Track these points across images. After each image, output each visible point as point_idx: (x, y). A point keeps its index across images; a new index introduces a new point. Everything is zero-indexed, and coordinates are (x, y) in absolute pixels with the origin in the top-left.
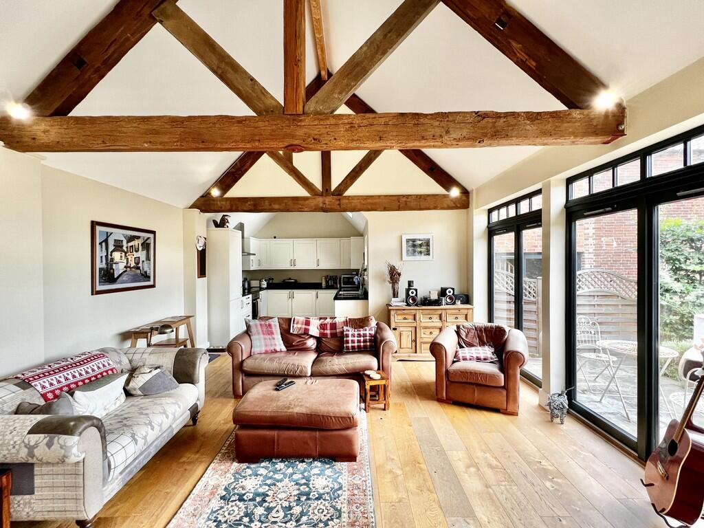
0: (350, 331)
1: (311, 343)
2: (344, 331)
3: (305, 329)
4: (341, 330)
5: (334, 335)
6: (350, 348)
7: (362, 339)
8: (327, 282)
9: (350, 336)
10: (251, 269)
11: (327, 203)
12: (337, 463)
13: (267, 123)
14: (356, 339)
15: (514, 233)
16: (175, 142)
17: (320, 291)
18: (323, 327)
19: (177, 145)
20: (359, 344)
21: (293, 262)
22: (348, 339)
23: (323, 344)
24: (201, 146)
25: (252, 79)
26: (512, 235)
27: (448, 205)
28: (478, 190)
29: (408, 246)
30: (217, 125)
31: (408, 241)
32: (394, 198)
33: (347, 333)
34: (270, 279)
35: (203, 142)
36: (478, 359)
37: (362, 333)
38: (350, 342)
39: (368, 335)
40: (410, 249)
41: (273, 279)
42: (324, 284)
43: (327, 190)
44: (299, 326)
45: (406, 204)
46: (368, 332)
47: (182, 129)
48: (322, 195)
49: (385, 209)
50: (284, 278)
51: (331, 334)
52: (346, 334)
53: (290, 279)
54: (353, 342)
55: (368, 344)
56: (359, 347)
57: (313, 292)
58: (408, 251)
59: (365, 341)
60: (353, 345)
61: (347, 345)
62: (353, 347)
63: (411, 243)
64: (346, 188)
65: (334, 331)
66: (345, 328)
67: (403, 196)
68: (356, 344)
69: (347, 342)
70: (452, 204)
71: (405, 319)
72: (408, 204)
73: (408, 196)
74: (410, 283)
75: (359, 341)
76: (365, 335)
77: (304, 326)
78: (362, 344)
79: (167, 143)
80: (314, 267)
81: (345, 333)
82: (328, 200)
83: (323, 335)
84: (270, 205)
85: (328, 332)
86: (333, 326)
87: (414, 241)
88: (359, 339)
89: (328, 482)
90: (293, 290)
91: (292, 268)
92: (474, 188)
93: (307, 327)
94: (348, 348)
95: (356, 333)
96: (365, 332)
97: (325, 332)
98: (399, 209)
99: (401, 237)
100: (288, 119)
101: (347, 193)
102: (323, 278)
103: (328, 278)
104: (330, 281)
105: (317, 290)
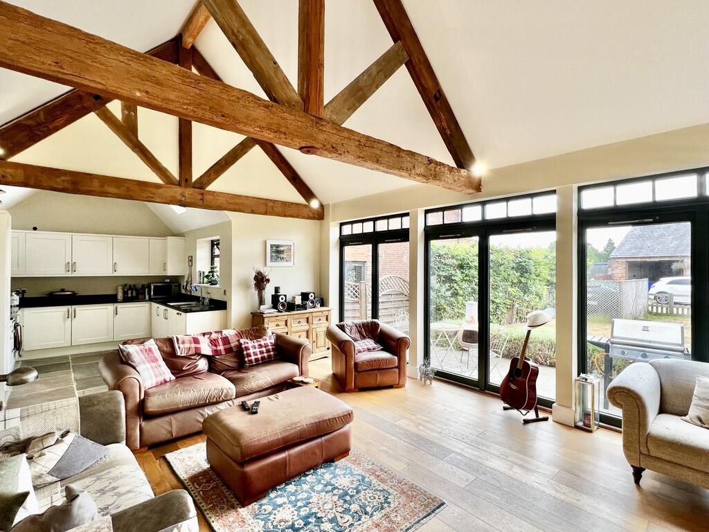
0: (248, 343)
1: (203, 364)
2: (241, 344)
3: (196, 348)
4: (237, 343)
5: (229, 351)
6: (254, 360)
7: (264, 349)
8: (125, 293)
9: (251, 348)
11: (186, 195)
12: (336, 463)
13: (293, 117)
14: (258, 350)
15: (371, 245)
16: (186, 104)
17: (120, 306)
18: (214, 343)
19: (187, 109)
20: (262, 355)
21: (72, 266)
22: (248, 352)
23: (218, 363)
24: (219, 120)
25: (275, 63)
26: (370, 246)
27: (308, 215)
28: (335, 205)
29: (272, 252)
30: (241, 102)
31: (272, 246)
32: (261, 201)
33: (246, 345)
35: (223, 116)
36: (369, 350)
37: (262, 343)
38: (252, 354)
39: (270, 344)
40: (274, 255)
41: (24, 292)
42: (120, 296)
43: (186, 180)
44: (187, 345)
45: (273, 209)
46: (268, 342)
47: (198, 91)
48: (179, 184)
49: (253, 212)
51: (225, 349)
52: (246, 347)
53: (63, 290)
54: (255, 354)
55: (272, 353)
56: (263, 358)
57: (109, 308)
58: (272, 256)
59: (268, 351)
60: (256, 357)
61: (250, 358)
62: (257, 360)
63: (274, 248)
64: (209, 182)
65: (228, 346)
66: (242, 341)
67: (271, 201)
68: (259, 356)
69: (249, 355)
70: (311, 215)
71: (277, 325)
72: (275, 209)
73: (275, 201)
74: (277, 289)
75: (262, 352)
76: (266, 346)
77: (193, 345)
78: (266, 355)
79: (173, 101)
80: (109, 273)
81: (243, 346)
82: (189, 192)
83: (217, 352)
84: (102, 186)
85: (221, 348)
86: (226, 340)
87: (278, 246)
88: (261, 349)
89: (349, 477)
90: (74, 307)
91: (69, 274)
92: (331, 203)
93: (197, 346)
94: (250, 361)
95: (256, 344)
96: (265, 342)
97: (219, 348)
98: (266, 213)
99: (266, 242)
100: (312, 120)
101: (211, 188)
102: (120, 287)
103: (128, 287)
104: (130, 292)
105: (116, 304)
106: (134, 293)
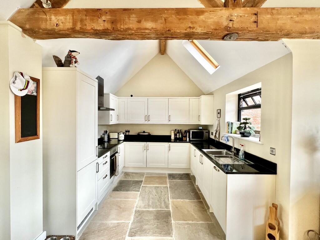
8: (175, 135)
10: (110, 124)
17: (172, 145)
21: (147, 118)
34: (126, 131)
41: (129, 131)
42: (173, 137)
50: (139, 131)
53: (144, 132)
57: (166, 145)
80: (166, 122)
82: (237, 14)
90: (147, 143)
91: (146, 123)
102: (173, 131)
103: (177, 131)
104: (178, 134)
105: (169, 143)
106: (180, 135)
